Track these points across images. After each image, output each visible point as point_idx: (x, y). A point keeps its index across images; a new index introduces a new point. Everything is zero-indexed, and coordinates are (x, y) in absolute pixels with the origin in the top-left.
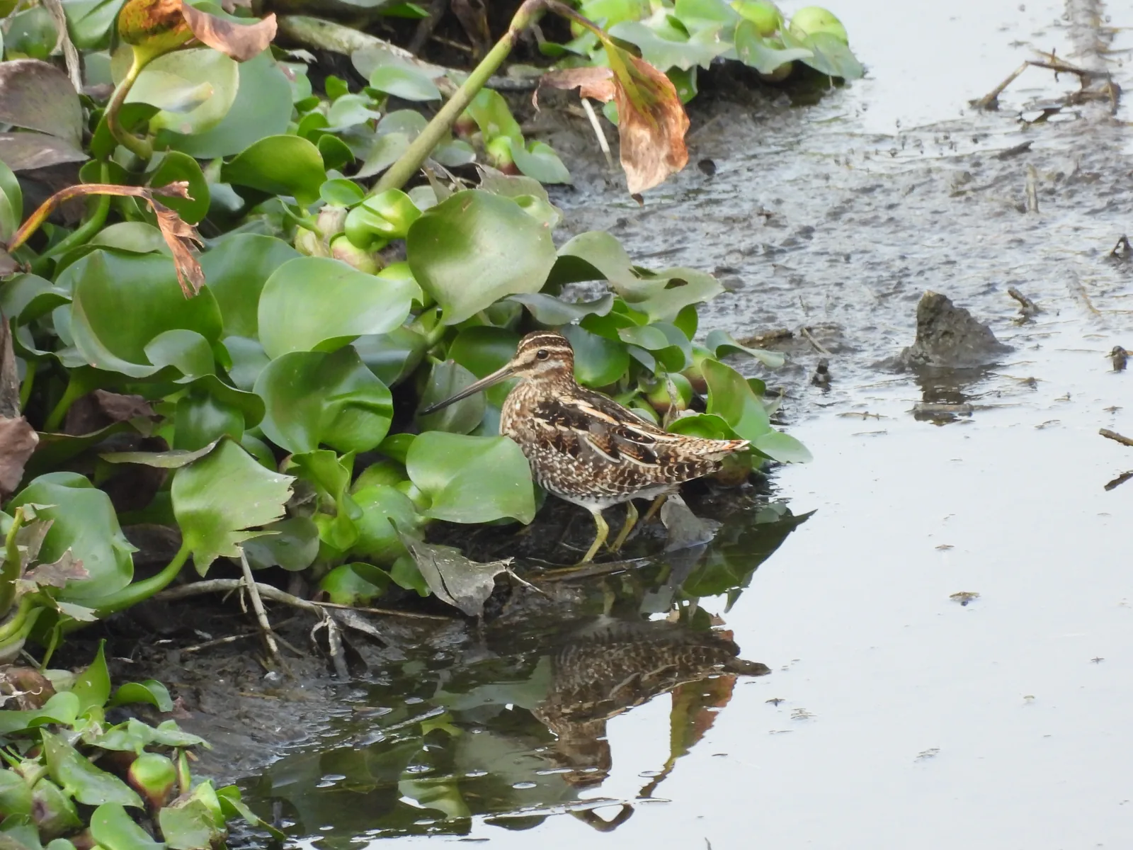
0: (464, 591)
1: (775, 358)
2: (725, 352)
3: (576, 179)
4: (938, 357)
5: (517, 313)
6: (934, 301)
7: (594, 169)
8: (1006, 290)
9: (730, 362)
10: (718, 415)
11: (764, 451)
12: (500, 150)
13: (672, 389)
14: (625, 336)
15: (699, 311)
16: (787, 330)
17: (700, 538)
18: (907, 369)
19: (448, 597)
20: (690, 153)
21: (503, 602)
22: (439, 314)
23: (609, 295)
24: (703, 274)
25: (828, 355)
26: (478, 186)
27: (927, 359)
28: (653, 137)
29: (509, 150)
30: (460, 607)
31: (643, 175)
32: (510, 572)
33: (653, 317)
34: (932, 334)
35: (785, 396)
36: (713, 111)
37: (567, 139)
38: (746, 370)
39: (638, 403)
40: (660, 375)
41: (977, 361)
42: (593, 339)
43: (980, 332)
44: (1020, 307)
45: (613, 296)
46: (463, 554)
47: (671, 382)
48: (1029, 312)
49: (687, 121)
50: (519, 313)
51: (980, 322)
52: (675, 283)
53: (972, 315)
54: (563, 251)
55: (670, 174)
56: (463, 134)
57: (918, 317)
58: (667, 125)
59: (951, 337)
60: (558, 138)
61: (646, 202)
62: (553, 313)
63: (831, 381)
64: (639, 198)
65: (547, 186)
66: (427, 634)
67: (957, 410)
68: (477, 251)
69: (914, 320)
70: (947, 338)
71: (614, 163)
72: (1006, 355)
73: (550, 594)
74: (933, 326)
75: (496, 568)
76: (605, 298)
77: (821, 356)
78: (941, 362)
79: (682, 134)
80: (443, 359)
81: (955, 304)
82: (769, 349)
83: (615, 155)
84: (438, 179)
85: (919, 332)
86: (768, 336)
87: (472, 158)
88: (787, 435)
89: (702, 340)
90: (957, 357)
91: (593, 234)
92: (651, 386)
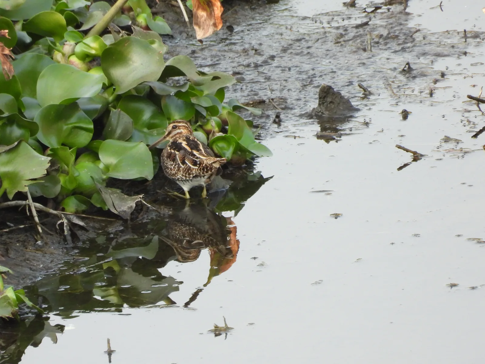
0: (122, 208)
1: (258, 111)
2: (236, 108)
3: (174, 33)
4: (327, 112)
5: (148, 89)
6: (326, 88)
7: (182, 29)
8: (357, 85)
9: (238, 112)
10: (233, 135)
11: (252, 151)
12: (142, 19)
13: (213, 124)
14: (194, 100)
15: (225, 90)
16: (263, 99)
17: (224, 187)
18: (314, 117)
19: (115, 211)
20: (223, 22)
21: (139, 213)
22: (114, 89)
23: (187, 83)
24: (228, 75)
25: (280, 110)
26: (132, 35)
27: (322, 113)
28: (207, 15)
29: (145, 20)
30: (121, 215)
31: (203, 32)
32: (142, 201)
33: (206, 92)
34: (325, 103)
35: (262, 128)
36: (233, 5)
37: (171, 15)
38: (245, 116)
39: (198, 129)
40: (208, 117)
41: (344, 115)
42: (180, 102)
43: (346, 102)
44: (363, 92)
45: (189, 83)
46: (122, 192)
47: (213, 121)
48: (367, 94)
49: (222, 9)
50: (149, 90)
51: (345, 98)
52: (215, 78)
53: (342, 95)
54: (168, 63)
55: (215, 31)
56: (126, 13)
57: (319, 95)
58: (213, 10)
59: (333, 104)
60: (166, 15)
61: (204, 43)
62: (163, 90)
63: (281, 122)
64: (201, 41)
65: (162, 36)
66: (106, 226)
67: (334, 135)
68: (131, 63)
69: (317, 96)
70: (331, 104)
71: (191, 26)
72: (356, 112)
73: (159, 210)
74: (325, 99)
75: (136, 199)
76: (185, 84)
77: (277, 111)
78: (329, 115)
79: (220, 14)
80: (115, 109)
81: (335, 90)
82: (256, 108)
83: (191, 23)
84: (115, 31)
85: (319, 101)
86: (255, 102)
87: (130, 23)
88: (262, 145)
89: (226, 103)
90: (336, 112)
91: (181, 56)
92: (204, 122)
